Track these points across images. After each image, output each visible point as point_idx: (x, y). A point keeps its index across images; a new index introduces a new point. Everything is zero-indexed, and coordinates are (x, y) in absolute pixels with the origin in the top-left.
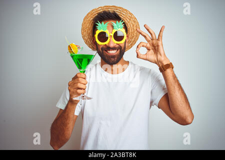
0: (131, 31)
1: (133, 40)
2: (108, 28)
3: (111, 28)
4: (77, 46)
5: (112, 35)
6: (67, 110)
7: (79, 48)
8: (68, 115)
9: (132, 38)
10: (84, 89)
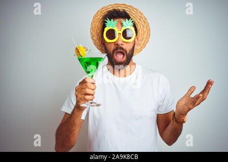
0: (141, 32)
1: (143, 42)
2: (117, 26)
3: (120, 25)
4: (84, 48)
5: (121, 32)
6: (73, 116)
7: (87, 50)
8: (74, 121)
9: (141, 40)
10: (93, 95)
